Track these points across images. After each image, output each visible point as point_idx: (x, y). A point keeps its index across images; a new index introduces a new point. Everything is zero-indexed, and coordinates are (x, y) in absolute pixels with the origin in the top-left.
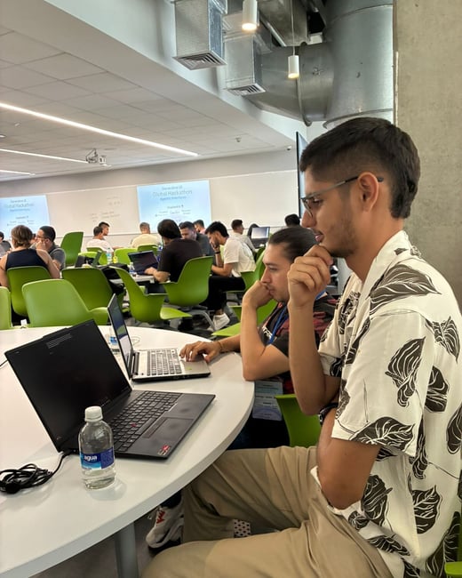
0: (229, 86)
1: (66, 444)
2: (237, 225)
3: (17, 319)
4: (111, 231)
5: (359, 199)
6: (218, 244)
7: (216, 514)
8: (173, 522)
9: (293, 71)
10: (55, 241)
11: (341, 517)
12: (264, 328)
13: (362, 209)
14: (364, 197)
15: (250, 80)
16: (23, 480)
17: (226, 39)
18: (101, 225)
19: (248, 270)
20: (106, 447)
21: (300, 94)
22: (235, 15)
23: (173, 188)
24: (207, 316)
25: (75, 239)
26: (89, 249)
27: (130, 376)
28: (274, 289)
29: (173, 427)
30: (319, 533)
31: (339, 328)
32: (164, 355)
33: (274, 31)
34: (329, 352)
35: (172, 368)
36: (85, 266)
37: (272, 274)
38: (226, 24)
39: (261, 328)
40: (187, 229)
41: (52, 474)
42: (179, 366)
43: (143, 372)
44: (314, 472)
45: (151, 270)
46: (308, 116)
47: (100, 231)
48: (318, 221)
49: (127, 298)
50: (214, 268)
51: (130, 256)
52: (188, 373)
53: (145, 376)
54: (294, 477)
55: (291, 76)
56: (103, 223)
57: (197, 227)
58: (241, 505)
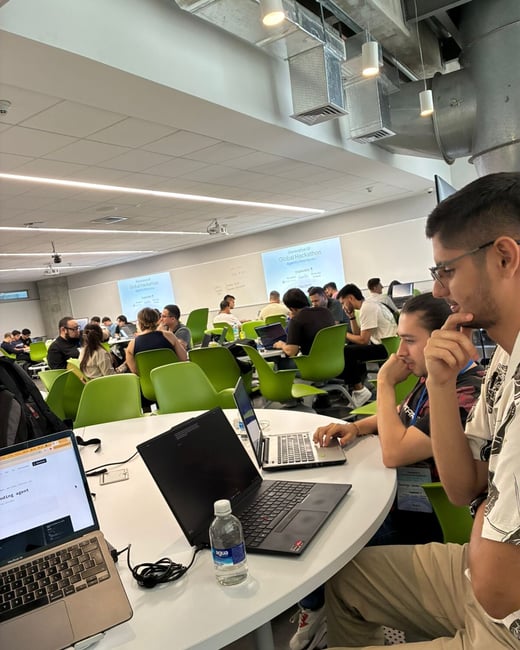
0: (354, 135)
1: (198, 539)
2: (374, 284)
3: (146, 404)
4: (237, 303)
5: (498, 266)
6: (352, 310)
7: (361, 618)
8: (317, 627)
9: (426, 108)
10: (180, 320)
11: (502, 626)
12: (406, 406)
13: (502, 275)
14: (504, 262)
15: (378, 125)
16: (159, 574)
17: (347, 86)
18: (226, 298)
19: (389, 336)
20: (237, 542)
21: (437, 130)
22: (355, 60)
23: (299, 251)
24: (345, 391)
25: (200, 316)
26: (216, 325)
27: (260, 465)
28: (413, 363)
29: (307, 520)
30: (476, 643)
31: (488, 406)
32: (295, 440)
33: (401, 66)
34: (478, 434)
35: (303, 454)
36: (212, 344)
37: (409, 346)
38: (346, 70)
39: (402, 408)
40: (317, 295)
41: (187, 569)
42: (312, 452)
43: (273, 459)
44: (466, 572)
45: (279, 344)
46: (449, 154)
47: (226, 304)
48: (451, 291)
49: (256, 375)
50: (349, 335)
51: (257, 331)
52: (321, 461)
53: (276, 464)
54: (448, 580)
55: (424, 113)
56: (228, 296)
57: (329, 291)
58: (388, 608)
